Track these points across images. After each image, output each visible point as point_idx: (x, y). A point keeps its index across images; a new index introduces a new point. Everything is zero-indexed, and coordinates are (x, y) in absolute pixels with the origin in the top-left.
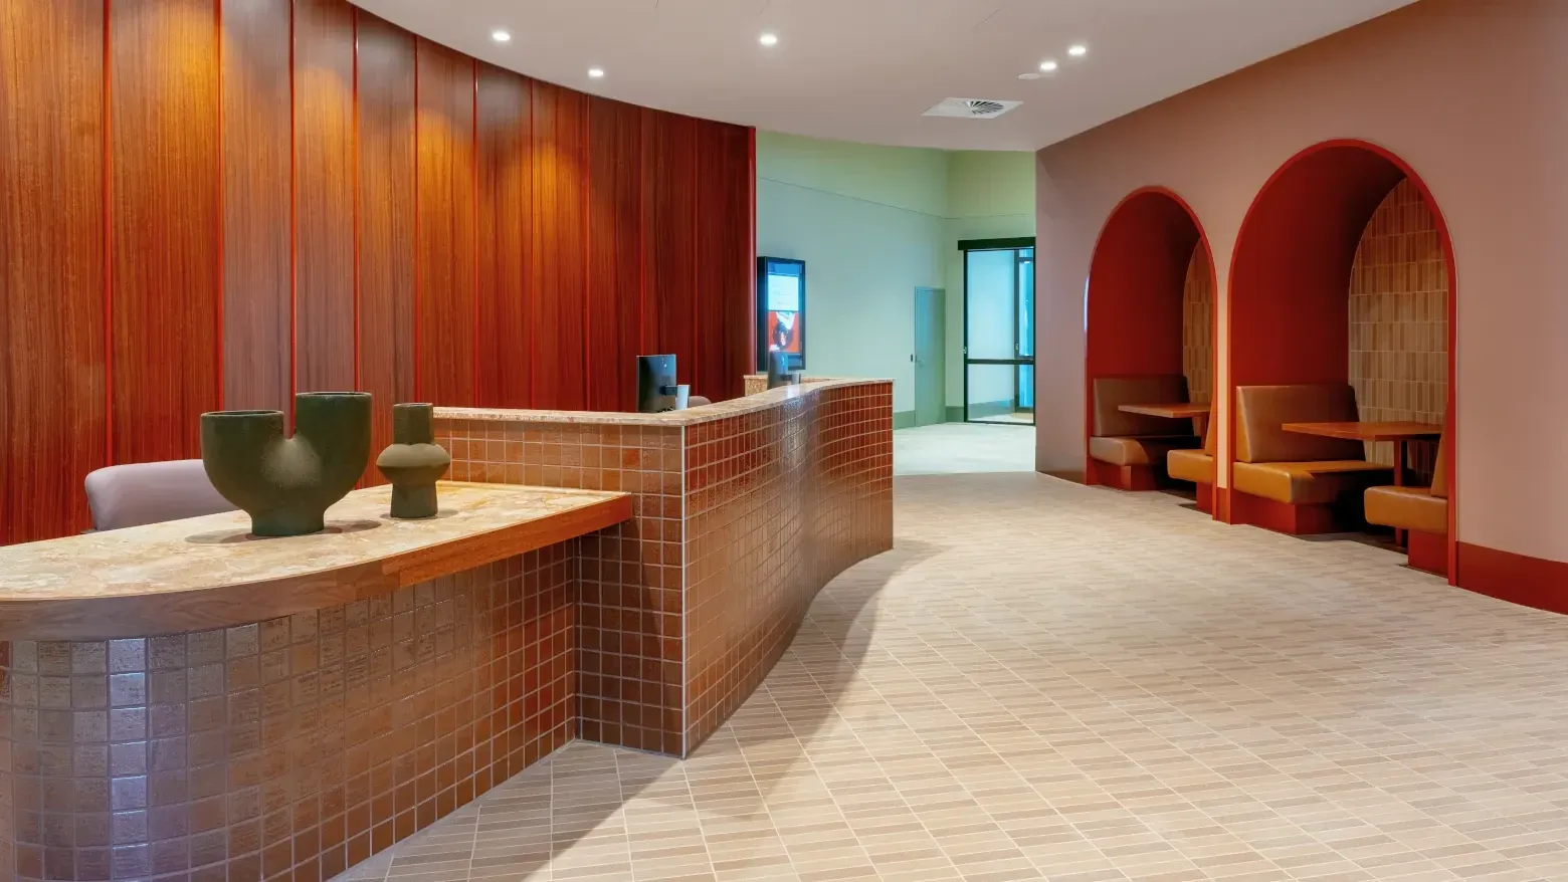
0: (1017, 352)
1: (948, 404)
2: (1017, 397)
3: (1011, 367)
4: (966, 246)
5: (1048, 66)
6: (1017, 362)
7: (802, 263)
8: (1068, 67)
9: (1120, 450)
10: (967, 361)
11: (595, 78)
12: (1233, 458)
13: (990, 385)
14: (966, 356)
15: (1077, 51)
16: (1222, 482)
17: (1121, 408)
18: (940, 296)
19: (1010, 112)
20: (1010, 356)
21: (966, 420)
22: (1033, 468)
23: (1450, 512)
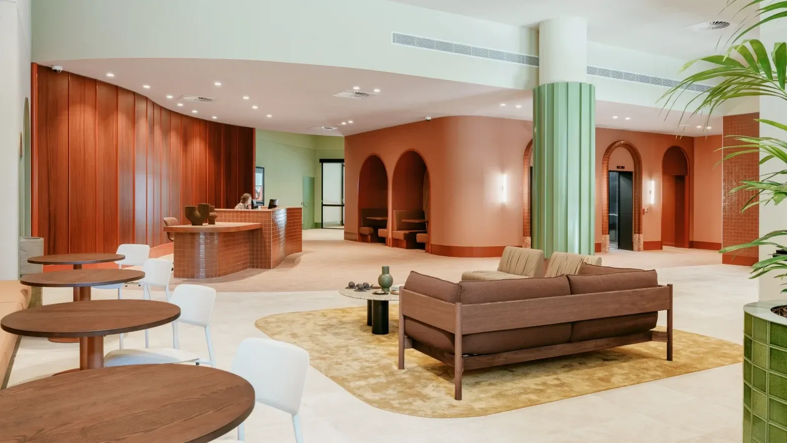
0: (342, 202)
1: (315, 222)
2: (342, 221)
3: (340, 207)
4: (323, 161)
5: (344, 123)
6: (342, 206)
7: (264, 168)
8: (348, 125)
9: (366, 230)
10: (323, 205)
11: (214, 118)
12: (393, 230)
13: (332, 215)
14: (322, 203)
15: (351, 122)
16: (390, 236)
17: (368, 218)
18: (313, 180)
19: (334, 130)
20: (340, 204)
21: (322, 228)
22: (343, 239)
23: (429, 238)
